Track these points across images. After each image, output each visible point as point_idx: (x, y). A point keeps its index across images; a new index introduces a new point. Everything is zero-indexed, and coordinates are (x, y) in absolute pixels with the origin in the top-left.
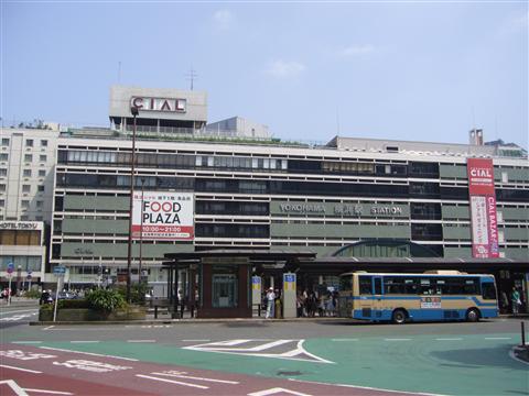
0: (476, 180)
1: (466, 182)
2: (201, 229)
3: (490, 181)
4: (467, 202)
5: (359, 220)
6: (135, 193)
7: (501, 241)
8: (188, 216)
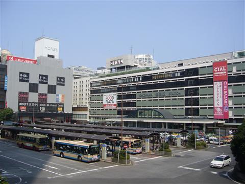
0: (217, 73)
1: (212, 75)
2: (119, 104)
3: (225, 72)
4: (212, 86)
5: (165, 98)
6: (104, 94)
7: (231, 104)
8: (115, 101)
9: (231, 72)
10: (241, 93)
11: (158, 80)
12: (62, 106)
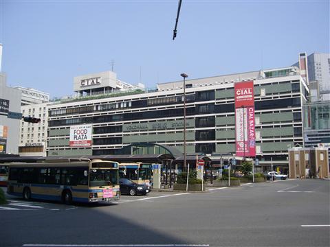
0: (240, 97)
1: (233, 100)
2: (95, 141)
3: (251, 96)
4: (233, 113)
5: (166, 131)
6: (71, 126)
7: (258, 137)
8: (90, 136)
9: (259, 95)
10: (271, 123)
11: (156, 105)
12: (4, 143)
